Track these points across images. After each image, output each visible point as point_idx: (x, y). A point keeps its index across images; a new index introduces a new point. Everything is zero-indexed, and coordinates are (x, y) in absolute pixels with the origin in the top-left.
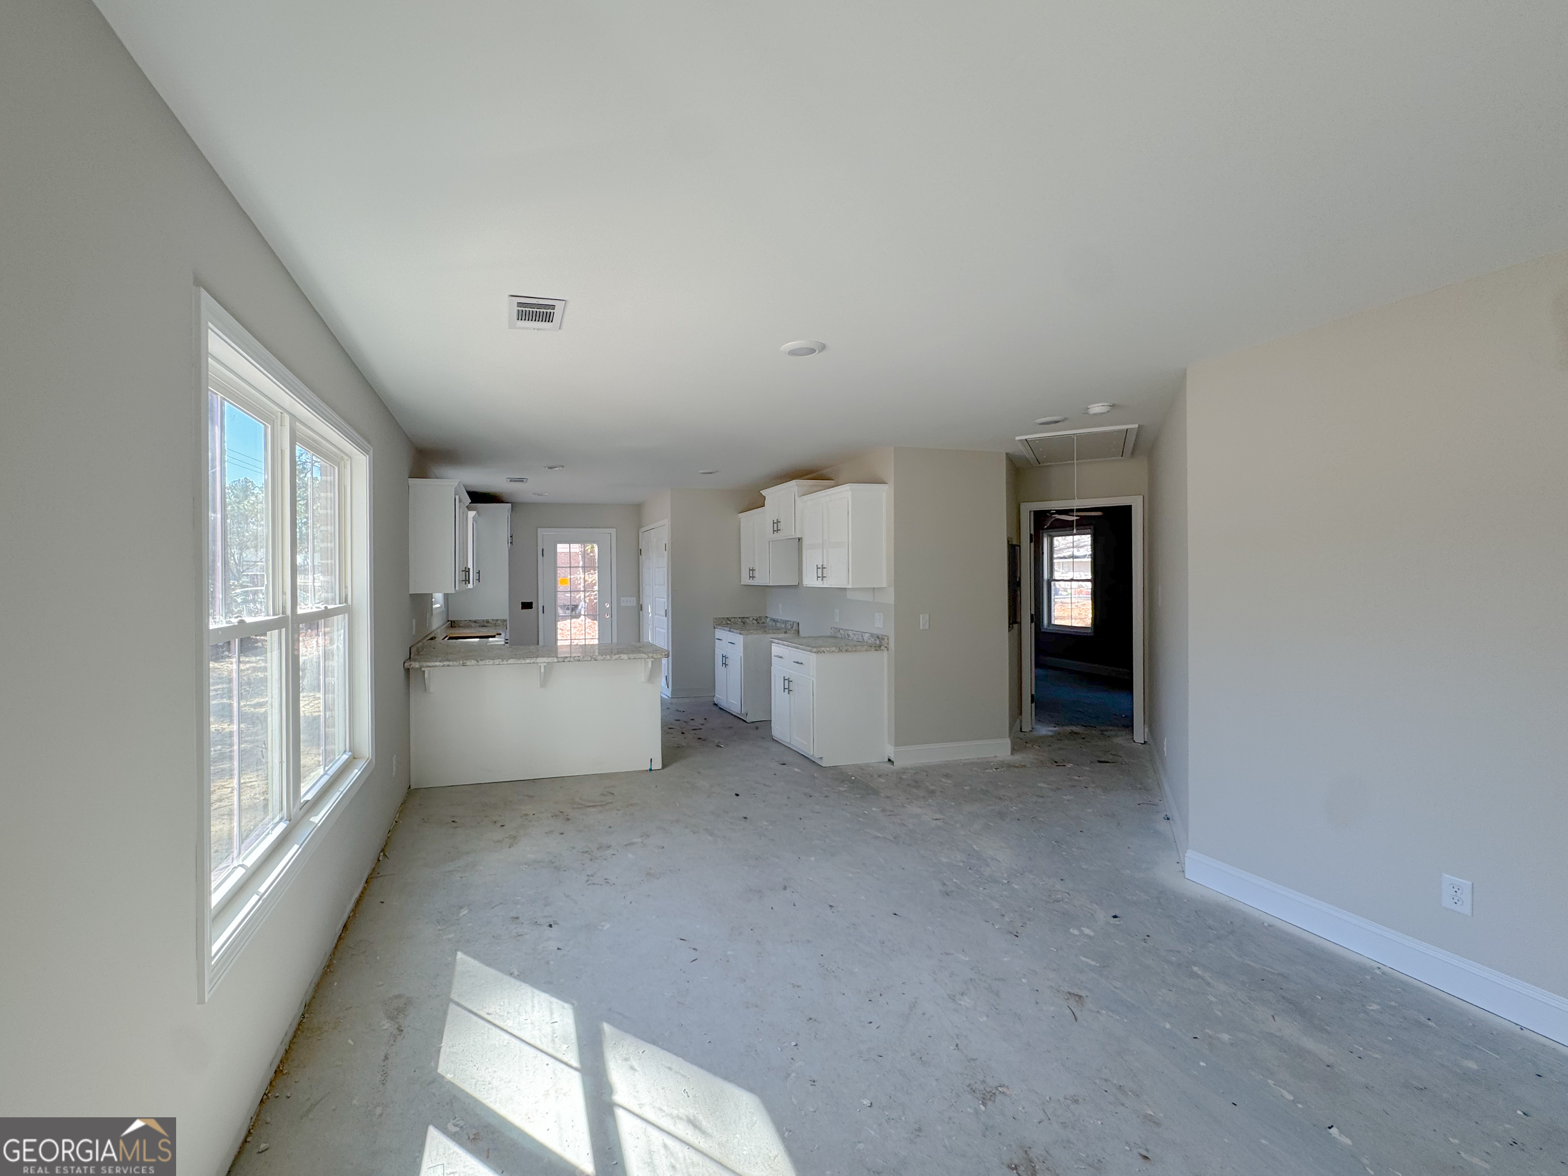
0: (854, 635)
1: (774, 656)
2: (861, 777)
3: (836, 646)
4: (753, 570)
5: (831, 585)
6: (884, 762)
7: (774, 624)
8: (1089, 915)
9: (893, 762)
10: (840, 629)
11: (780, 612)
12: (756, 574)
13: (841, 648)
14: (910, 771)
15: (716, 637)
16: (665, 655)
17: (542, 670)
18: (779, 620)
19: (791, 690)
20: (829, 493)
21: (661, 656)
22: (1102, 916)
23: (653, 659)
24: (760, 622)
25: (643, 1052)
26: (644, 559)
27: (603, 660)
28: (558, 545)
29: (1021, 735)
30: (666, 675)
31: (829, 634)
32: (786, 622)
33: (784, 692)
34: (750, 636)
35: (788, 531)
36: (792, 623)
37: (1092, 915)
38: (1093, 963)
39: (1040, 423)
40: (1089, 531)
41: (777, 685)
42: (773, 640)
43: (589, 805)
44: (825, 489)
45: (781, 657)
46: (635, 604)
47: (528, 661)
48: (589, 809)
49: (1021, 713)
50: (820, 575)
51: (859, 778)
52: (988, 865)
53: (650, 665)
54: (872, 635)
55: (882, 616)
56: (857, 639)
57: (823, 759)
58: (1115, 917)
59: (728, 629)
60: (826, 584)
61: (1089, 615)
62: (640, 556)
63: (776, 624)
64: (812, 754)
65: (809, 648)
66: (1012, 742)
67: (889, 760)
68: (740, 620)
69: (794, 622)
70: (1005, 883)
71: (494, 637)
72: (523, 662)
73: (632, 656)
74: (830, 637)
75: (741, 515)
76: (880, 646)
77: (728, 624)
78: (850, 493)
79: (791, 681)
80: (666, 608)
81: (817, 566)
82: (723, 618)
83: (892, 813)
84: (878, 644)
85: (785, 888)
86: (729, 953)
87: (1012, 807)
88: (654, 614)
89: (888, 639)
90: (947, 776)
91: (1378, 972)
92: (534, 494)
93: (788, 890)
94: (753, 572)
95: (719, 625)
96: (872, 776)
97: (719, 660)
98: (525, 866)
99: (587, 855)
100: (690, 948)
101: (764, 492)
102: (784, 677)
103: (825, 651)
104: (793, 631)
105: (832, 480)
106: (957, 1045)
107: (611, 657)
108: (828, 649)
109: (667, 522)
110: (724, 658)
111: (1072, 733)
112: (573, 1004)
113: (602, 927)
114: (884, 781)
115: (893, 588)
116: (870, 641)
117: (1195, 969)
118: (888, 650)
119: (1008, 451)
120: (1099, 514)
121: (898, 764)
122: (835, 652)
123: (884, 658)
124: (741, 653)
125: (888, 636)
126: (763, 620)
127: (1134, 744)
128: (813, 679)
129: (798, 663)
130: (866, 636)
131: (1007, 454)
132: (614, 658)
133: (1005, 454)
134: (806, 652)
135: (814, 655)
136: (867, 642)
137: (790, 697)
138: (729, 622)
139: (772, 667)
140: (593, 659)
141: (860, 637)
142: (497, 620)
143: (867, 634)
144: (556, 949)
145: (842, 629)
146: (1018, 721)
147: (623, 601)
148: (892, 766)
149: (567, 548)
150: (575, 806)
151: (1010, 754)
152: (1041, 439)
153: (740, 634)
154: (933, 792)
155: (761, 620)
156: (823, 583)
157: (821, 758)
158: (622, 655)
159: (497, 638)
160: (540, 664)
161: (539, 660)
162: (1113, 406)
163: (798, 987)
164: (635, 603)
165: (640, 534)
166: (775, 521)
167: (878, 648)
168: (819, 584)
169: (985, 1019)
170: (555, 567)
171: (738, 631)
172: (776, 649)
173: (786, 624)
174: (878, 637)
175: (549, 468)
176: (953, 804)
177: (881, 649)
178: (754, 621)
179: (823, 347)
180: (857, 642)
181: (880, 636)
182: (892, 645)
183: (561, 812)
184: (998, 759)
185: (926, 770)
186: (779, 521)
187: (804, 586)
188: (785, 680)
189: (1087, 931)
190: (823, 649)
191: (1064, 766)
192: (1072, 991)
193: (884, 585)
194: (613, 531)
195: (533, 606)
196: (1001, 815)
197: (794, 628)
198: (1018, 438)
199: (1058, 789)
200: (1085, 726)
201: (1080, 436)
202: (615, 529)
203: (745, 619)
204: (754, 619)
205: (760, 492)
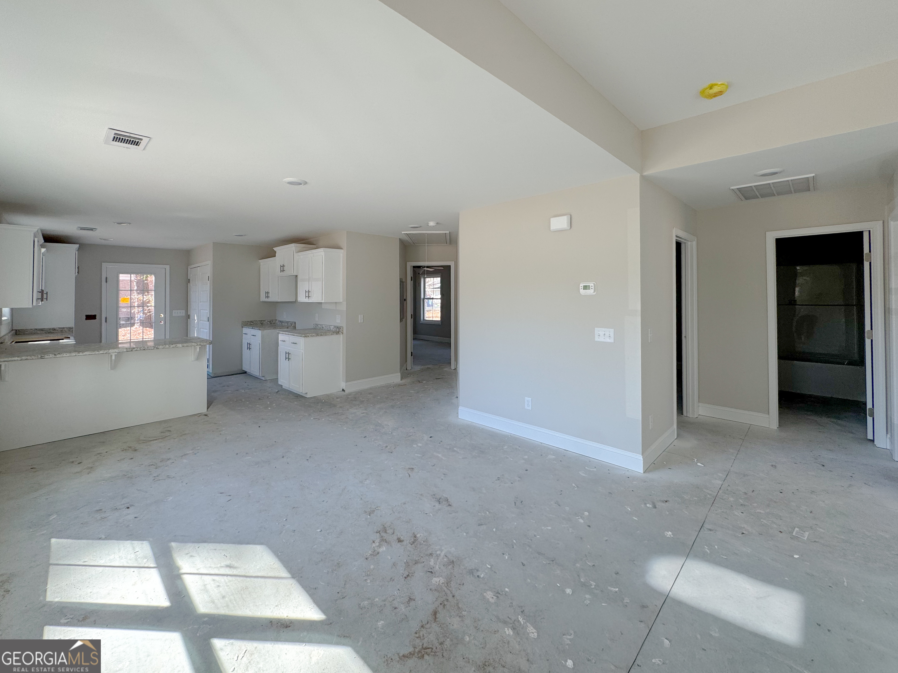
0: (326, 327)
1: (280, 341)
2: (328, 400)
3: (315, 333)
4: (268, 293)
5: (313, 301)
6: (341, 391)
7: (281, 323)
8: (421, 439)
9: (345, 390)
10: (318, 324)
11: (285, 316)
12: (270, 295)
13: (318, 334)
14: (353, 394)
15: (244, 333)
16: (209, 343)
17: (113, 358)
18: (284, 321)
19: (290, 359)
20: (313, 252)
21: (206, 344)
22: (426, 437)
23: (200, 346)
24: (272, 323)
25: (198, 548)
26: (191, 285)
27: (163, 348)
28: (120, 275)
29: (406, 371)
30: (208, 357)
31: (313, 327)
32: (288, 322)
33: (286, 360)
34: (265, 331)
35: (290, 271)
36: (291, 323)
37: (422, 438)
38: (419, 455)
39: (411, 227)
40: (440, 276)
41: (282, 357)
42: (279, 332)
43: (151, 440)
44: (312, 250)
45: (284, 341)
46: (184, 315)
47: (101, 352)
48: (152, 442)
49: (406, 362)
50: (307, 295)
51: (327, 401)
52: (384, 428)
53: (198, 350)
54: (335, 327)
55: (340, 317)
56: (327, 329)
57: (308, 393)
58: (431, 437)
59: (251, 327)
60: (310, 300)
61: (439, 315)
62: (188, 284)
63: (282, 324)
64: (301, 392)
65: (300, 335)
66: (401, 375)
67: (343, 390)
68: (259, 322)
69: (293, 322)
70: (390, 434)
71: (63, 339)
72: (97, 353)
73: (185, 345)
74: (313, 329)
75: (260, 260)
76: (338, 332)
77: (251, 325)
78: (323, 253)
79: (290, 354)
80: (208, 316)
81: (306, 290)
82: (248, 321)
83: (342, 414)
84: (338, 331)
85: (283, 457)
86: (250, 492)
87: (397, 403)
88: (199, 321)
89: (343, 328)
90: (370, 394)
91: (510, 436)
92: (101, 239)
93: (285, 458)
94: (268, 294)
95: (246, 325)
96: (333, 399)
97: (245, 346)
98: (103, 482)
99: (152, 466)
100: (226, 496)
101: (275, 249)
102: (286, 352)
103: (309, 336)
104: (292, 327)
105: (315, 245)
106: (361, 499)
107: (169, 346)
108: (311, 335)
109: (209, 263)
110: (249, 345)
111: (428, 368)
112: (149, 540)
113: (167, 500)
114: (339, 400)
115: (346, 302)
116: (334, 330)
117: (455, 449)
118: (343, 334)
119: (400, 238)
120: (442, 268)
121: (347, 391)
122: (315, 336)
123: (340, 338)
124: (259, 341)
125: (342, 327)
126: (274, 322)
127: (451, 370)
128: (302, 351)
129: (294, 343)
130: (332, 327)
131: (400, 239)
132: (171, 347)
133: (399, 239)
134: (298, 337)
135: (303, 338)
136: (332, 330)
137: (289, 363)
138: (252, 323)
139: (279, 347)
140: (155, 348)
141: (329, 328)
142: (64, 328)
143: (332, 326)
144: (134, 518)
145: (319, 324)
146: (405, 365)
147: (174, 312)
148: (344, 393)
149: (129, 277)
150: (140, 442)
151: (400, 380)
152: (412, 234)
153: (260, 330)
154: (363, 401)
155: (272, 322)
156: (309, 300)
157: (306, 393)
158: (178, 345)
159: (65, 340)
160: (111, 354)
161: (111, 351)
162: (437, 223)
163: (288, 497)
164: (184, 313)
165: (189, 269)
166: (282, 266)
167: (338, 333)
168: (307, 300)
169: (374, 486)
170: (117, 290)
171: (258, 328)
172: (281, 337)
173: (288, 323)
174: (338, 328)
175: (118, 223)
176: (372, 405)
177: (340, 333)
178: (269, 323)
179: (306, 183)
180: (327, 330)
181: (339, 327)
182: (345, 331)
183: (130, 447)
184: (395, 383)
185: (360, 393)
186: (284, 265)
187: (299, 301)
188: (286, 353)
189: (420, 445)
190: (308, 335)
191: (422, 382)
192: (410, 467)
193: (341, 301)
194: (168, 267)
195: (97, 317)
196: (393, 407)
197: (293, 325)
198: (403, 232)
199: (418, 392)
200: (433, 365)
201: (427, 234)
202: (169, 266)
203: (263, 321)
204: (268, 321)
205: (273, 248)
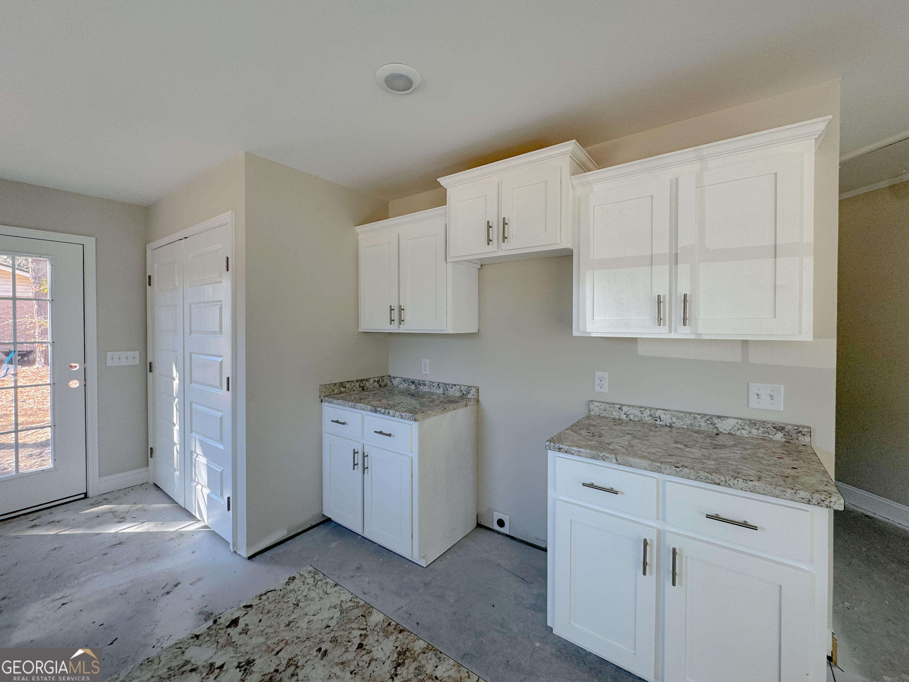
12: (407, 315)
15: (324, 417)
26: (155, 291)
46: (137, 362)
62: (149, 287)
68: (358, 384)
75: (359, 229)
82: (337, 385)
88: (187, 382)
94: (398, 314)
95: (329, 396)
101: (443, 180)
110: (358, 456)
124: (413, 451)
147: (112, 359)
164: (138, 359)
165: (149, 251)
178: (376, 384)
202: (94, 239)
203: (364, 382)
204: (375, 381)
205: (438, 180)
